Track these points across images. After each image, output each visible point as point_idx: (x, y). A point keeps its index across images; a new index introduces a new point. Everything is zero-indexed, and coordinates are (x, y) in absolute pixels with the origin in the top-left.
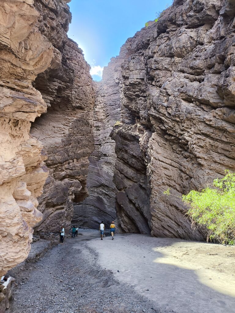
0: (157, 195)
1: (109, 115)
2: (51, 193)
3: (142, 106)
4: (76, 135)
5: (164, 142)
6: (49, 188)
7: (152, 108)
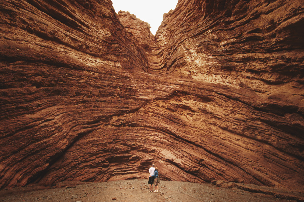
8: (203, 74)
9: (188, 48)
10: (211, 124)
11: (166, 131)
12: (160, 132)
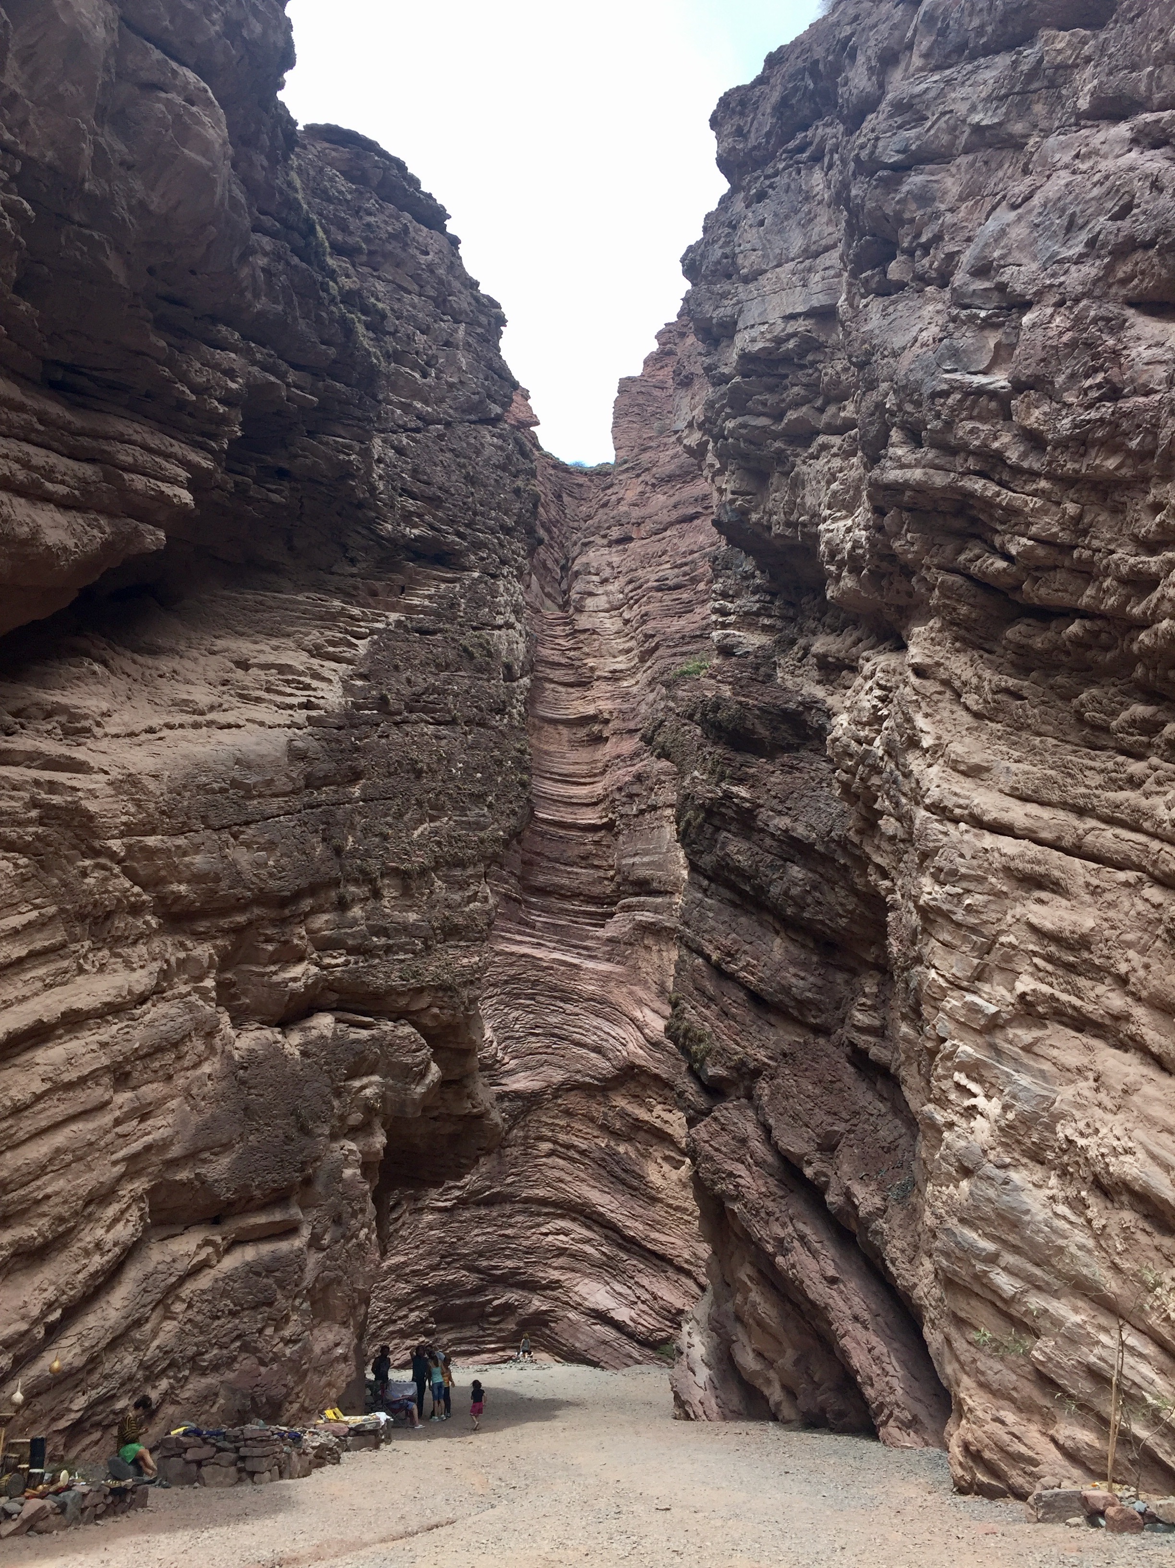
0: (980, 1102)
1: (656, 648)
2: (195, 1119)
3: (835, 486)
4: (398, 718)
5: (1011, 682)
6: (180, 1081)
7: (895, 435)
11: (595, 1217)
12: (574, 1220)
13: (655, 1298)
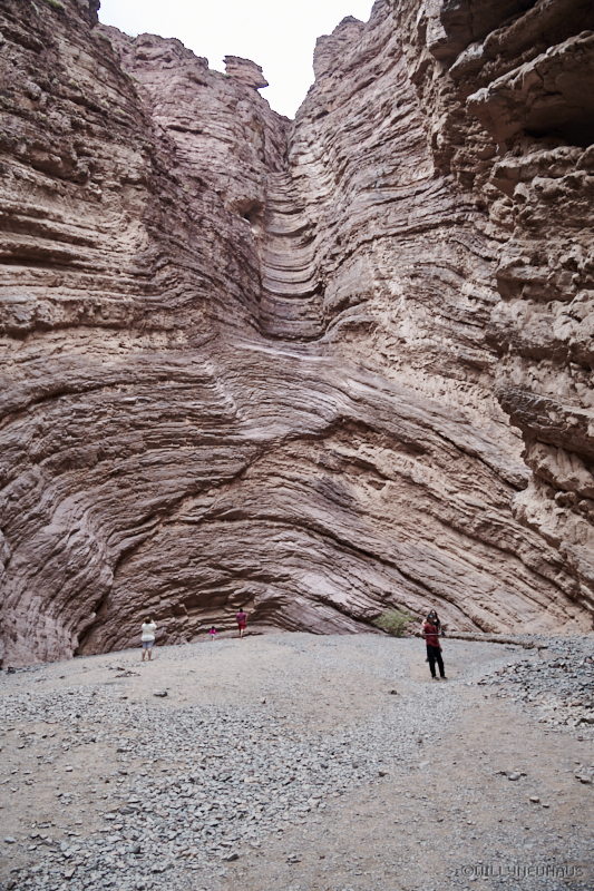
8: (416, 369)
9: (384, 272)
10: (421, 511)
11: (315, 527)
12: (299, 531)
13: (366, 585)
